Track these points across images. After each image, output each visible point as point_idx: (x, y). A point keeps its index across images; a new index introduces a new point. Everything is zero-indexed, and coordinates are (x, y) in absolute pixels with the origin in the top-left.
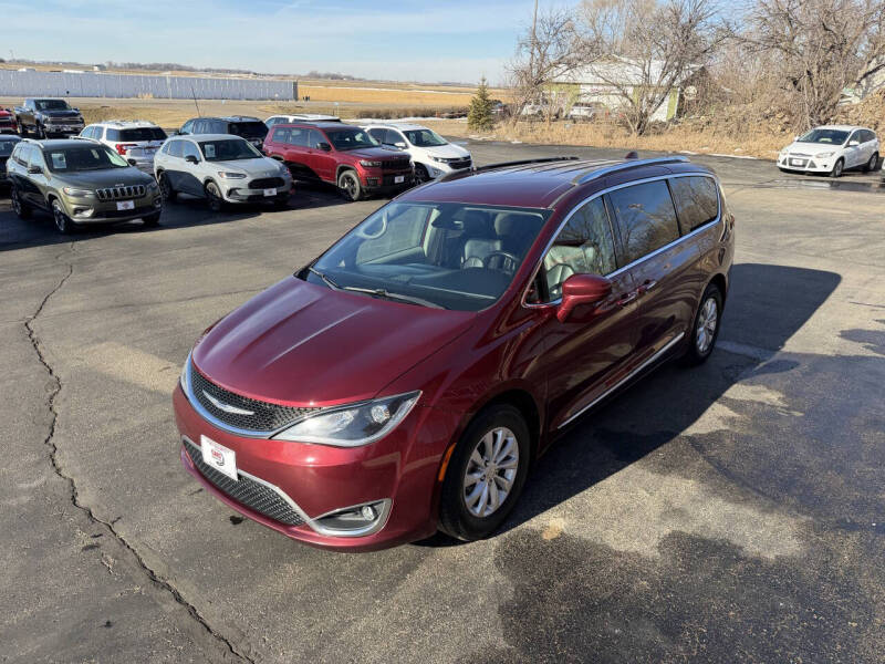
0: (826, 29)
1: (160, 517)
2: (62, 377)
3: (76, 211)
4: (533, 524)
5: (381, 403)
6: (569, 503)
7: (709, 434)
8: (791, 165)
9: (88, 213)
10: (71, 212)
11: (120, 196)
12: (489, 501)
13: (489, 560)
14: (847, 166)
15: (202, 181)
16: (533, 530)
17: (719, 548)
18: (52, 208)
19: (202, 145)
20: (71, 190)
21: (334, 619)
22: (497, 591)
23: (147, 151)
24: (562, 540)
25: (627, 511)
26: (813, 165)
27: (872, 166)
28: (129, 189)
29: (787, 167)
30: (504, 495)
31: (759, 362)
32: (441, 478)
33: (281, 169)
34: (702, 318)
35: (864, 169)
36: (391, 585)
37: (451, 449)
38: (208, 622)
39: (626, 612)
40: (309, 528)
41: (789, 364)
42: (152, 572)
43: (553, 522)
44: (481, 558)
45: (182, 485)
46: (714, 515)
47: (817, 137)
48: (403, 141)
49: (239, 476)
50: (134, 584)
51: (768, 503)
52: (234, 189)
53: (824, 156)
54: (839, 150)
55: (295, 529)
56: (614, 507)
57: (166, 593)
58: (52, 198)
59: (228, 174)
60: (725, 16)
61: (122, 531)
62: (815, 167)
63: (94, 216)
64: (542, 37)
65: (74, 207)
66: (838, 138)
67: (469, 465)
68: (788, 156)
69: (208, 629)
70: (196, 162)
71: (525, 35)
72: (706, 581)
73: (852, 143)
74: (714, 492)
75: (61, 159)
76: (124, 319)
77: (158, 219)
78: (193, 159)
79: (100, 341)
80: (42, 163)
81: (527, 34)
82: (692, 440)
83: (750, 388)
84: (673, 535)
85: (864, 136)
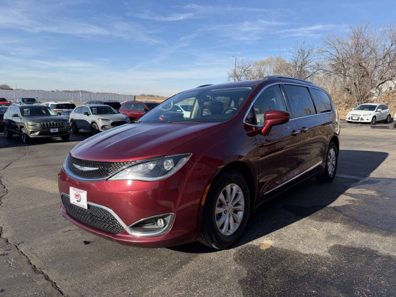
0: (361, 66)
1: (45, 242)
2: (9, 189)
3: (32, 132)
4: (255, 242)
5: (169, 159)
6: (273, 234)
7: (342, 206)
8: (352, 119)
9: (37, 133)
10: (29, 133)
11: (52, 126)
12: (229, 228)
13: (231, 258)
14: (377, 120)
15: (90, 123)
16: (254, 246)
17: (364, 252)
18: (21, 132)
19: (91, 108)
20: (30, 123)
21: (139, 287)
22: (237, 273)
23: (67, 113)
24: (271, 250)
25: (307, 236)
26: (362, 119)
27: (388, 120)
28: (56, 124)
29: (351, 120)
30: (238, 225)
31: (359, 181)
32: (203, 203)
33: (126, 118)
34: (329, 157)
35: (385, 122)
36: (174, 270)
37: (208, 187)
38: (62, 290)
39: (317, 282)
40: (126, 233)
41: (375, 181)
42: (35, 266)
43: (266, 242)
44: (226, 258)
45: (60, 228)
46: (356, 238)
47: (363, 108)
48: (180, 109)
49: (89, 206)
50: (23, 271)
51: (385, 232)
52: (105, 126)
53: (367, 116)
54: (373, 113)
55: (119, 235)
56: (298, 235)
57: (40, 275)
58: (22, 127)
59: (102, 119)
60: (317, 61)
61: (22, 248)
62: (363, 120)
63: (39, 135)
64: (238, 73)
65: (31, 130)
66: (372, 108)
67: (218, 203)
68: (350, 116)
69: (62, 294)
70: (88, 115)
71: (231, 73)
72: (362, 267)
73: (378, 110)
74: (353, 228)
75: (28, 111)
76: (45, 169)
77: (69, 138)
78: (87, 114)
79: (31, 176)
80: (19, 113)
81: (232, 72)
82: (335, 208)
83: (359, 190)
84: (335, 246)
85: (383, 107)
